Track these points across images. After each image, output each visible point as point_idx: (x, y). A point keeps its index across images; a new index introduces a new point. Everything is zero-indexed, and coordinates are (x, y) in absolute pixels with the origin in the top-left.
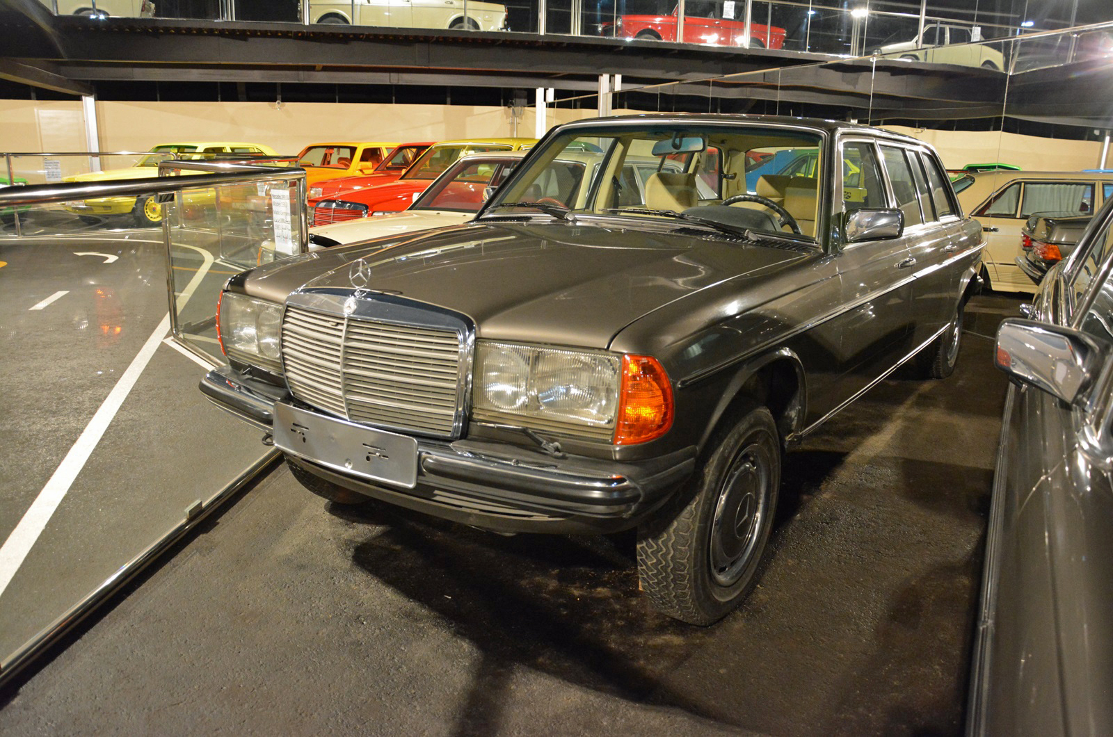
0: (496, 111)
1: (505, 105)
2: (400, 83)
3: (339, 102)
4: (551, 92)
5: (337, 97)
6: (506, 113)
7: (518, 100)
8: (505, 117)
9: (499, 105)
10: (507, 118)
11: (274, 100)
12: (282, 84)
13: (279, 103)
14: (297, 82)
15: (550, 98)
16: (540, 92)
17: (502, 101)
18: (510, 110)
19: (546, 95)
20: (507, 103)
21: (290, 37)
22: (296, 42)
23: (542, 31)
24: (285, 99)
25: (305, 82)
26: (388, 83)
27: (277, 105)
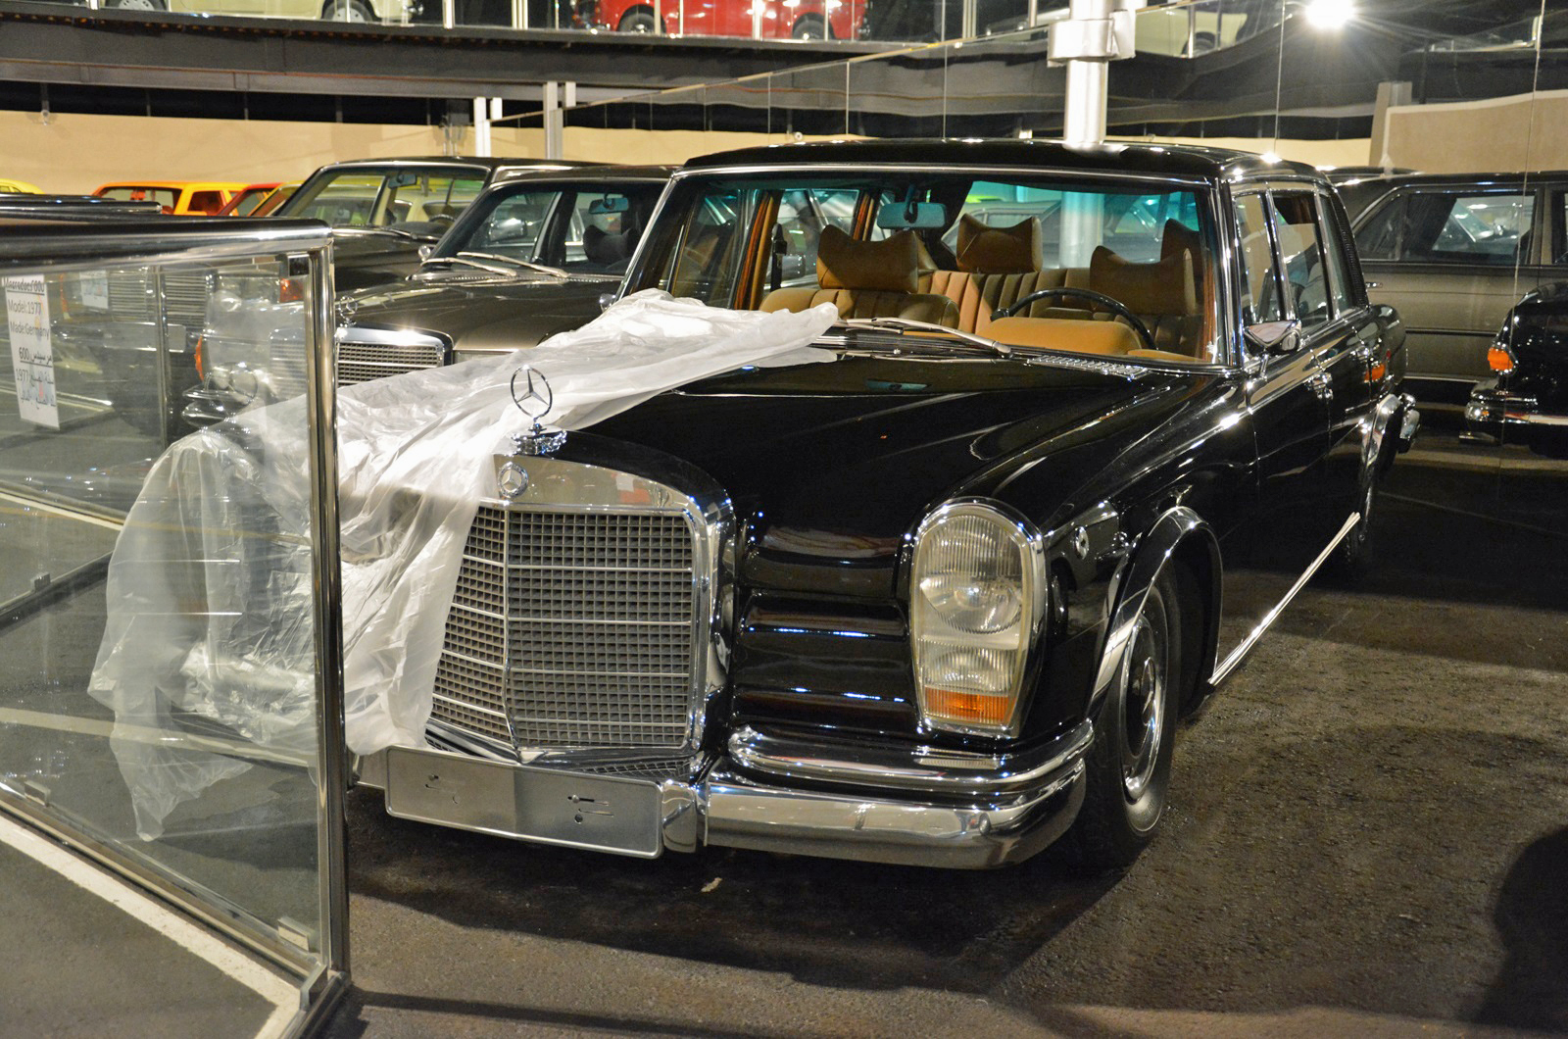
0: (418, 133)
1: (432, 123)
2: (253, 89)
3: (153, 115)
4: (497, 105)
5: (148, 108)
6: (436, 136)
7: (454, 116)
8: (435, 142)
9: (424, 123)
10: (438, 144)
11: (38, 109)
12: (50, 85)
13: (45, 114)
14: (79, 83)
15: (497, 113)
16: (479, 104)
17: (429, 117)
18: (441, 132)
19: (488, 108)
20: (437, 121)
21: (69, 24)
22: (78, 30)
23: (449, 22)
24: (56, 108)
25: (93, 83)
26: (232, 89)
27: (41, 116)
